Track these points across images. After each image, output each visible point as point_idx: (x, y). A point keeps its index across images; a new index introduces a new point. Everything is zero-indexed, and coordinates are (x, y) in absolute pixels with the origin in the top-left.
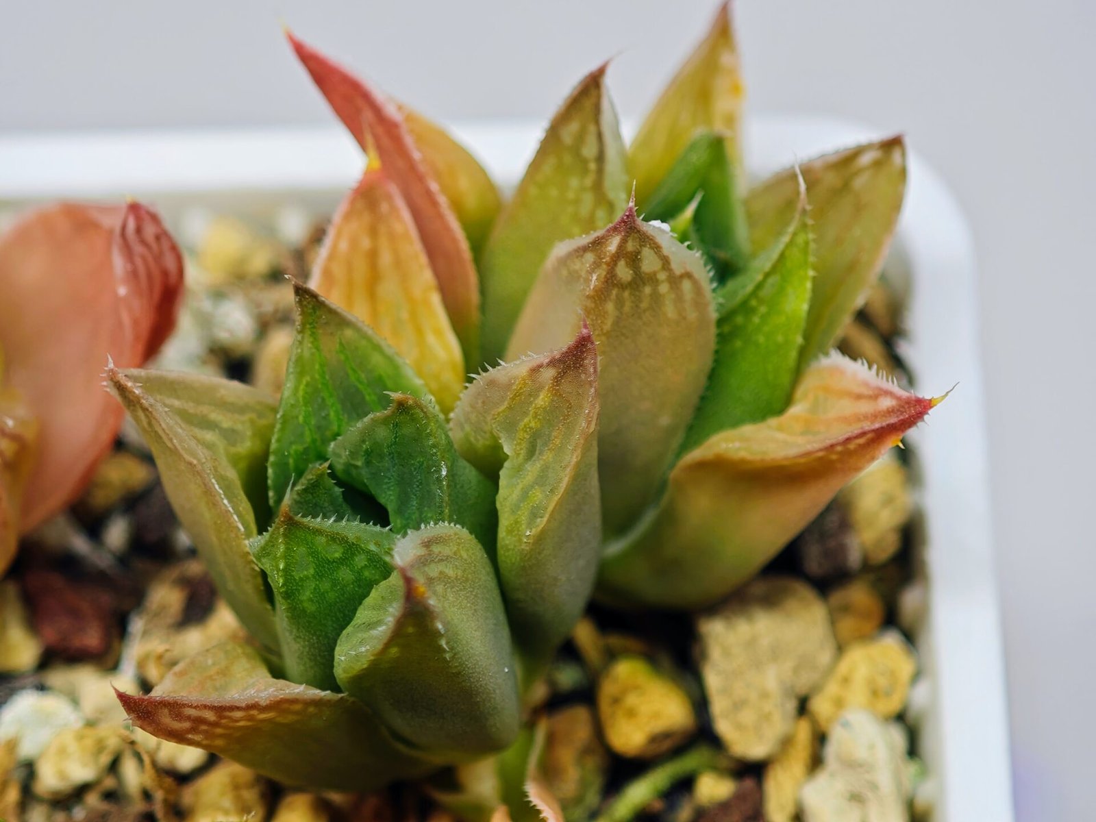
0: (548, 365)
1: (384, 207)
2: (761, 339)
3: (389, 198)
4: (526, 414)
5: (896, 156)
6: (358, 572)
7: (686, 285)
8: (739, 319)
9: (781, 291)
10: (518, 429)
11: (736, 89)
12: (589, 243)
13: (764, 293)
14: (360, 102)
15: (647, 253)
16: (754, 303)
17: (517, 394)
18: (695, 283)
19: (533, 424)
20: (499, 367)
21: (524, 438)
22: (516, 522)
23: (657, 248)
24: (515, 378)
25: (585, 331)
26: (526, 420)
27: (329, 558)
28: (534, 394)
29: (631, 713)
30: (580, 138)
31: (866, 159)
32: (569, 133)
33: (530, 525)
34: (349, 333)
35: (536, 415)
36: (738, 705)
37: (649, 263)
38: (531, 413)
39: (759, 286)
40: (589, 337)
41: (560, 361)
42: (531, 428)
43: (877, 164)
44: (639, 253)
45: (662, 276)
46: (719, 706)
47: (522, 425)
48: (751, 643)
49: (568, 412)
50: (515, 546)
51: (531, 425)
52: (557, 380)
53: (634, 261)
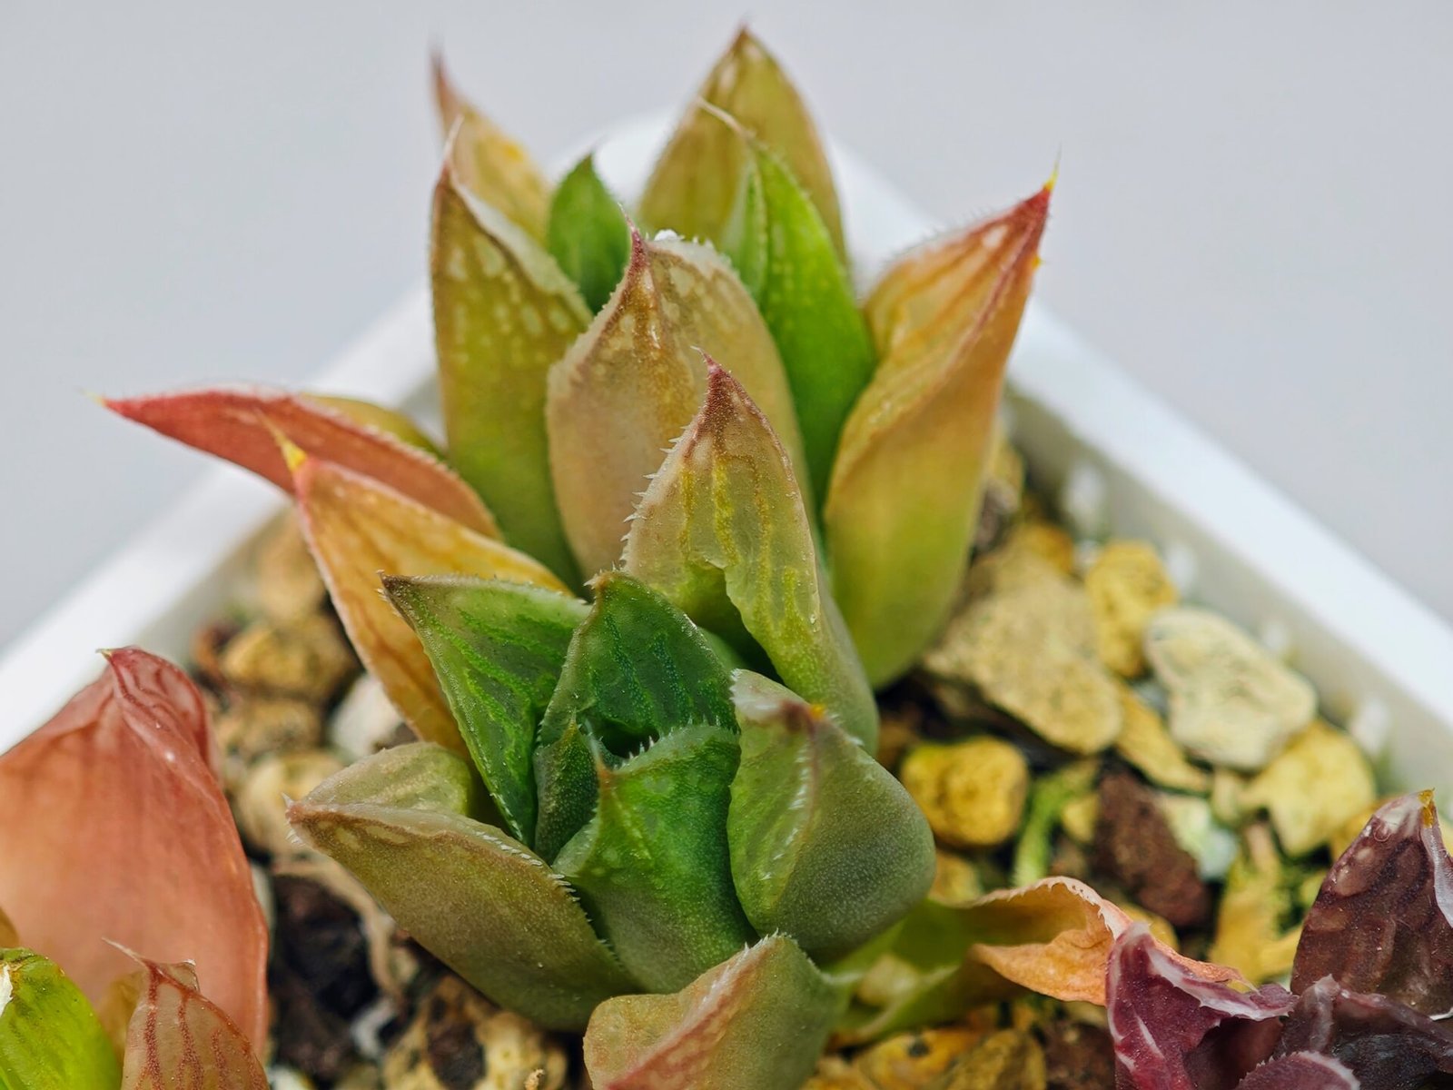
0: (699, 436)
1: (340, 492)
2: (808, 301)
3: (338, 479)
4: (711, 510)
5: (752, 53)
6: (698, 793)
7: (723, 287)
8: (775, 298)
9: (791, 238)
10: (715, 531)
11: (512, 152)
12: (618, 308)
13: (780, 248)
14: (230, 412)
15: (675, 273)
16: (776, 268)
17: (690, 495)
18: (727, 279)
19: (726, 514)
20: (652, 484)
21: (728, 535)
22: (790, 622)
23: (678, 262)
24: (676, 481)
25: (712, 368)
26: (716, 515)
27: (665, 796)
28: (706, 481)
29: (971, 794)
30: (473, 262)
31: (728, 78)
32: (457, 269)
33: (806, 610)
34: (458, 600)
35: (723, 503)
36: (1056, 699)
37: (682, 283)
38: (716, 503)
39: (770, 247)
40: (721, 371)
41: (708, 421)
42: (726, 520)
43: (742, 74)
44: (668, 278)
45: (700, 291)
46: (1040, 718)
47: (715, 523)
48: (1008, 636)
49: (754, 468)
50: (805, 649)
51: (724, 516)
52: (719, 445)
53: (670, 291)
